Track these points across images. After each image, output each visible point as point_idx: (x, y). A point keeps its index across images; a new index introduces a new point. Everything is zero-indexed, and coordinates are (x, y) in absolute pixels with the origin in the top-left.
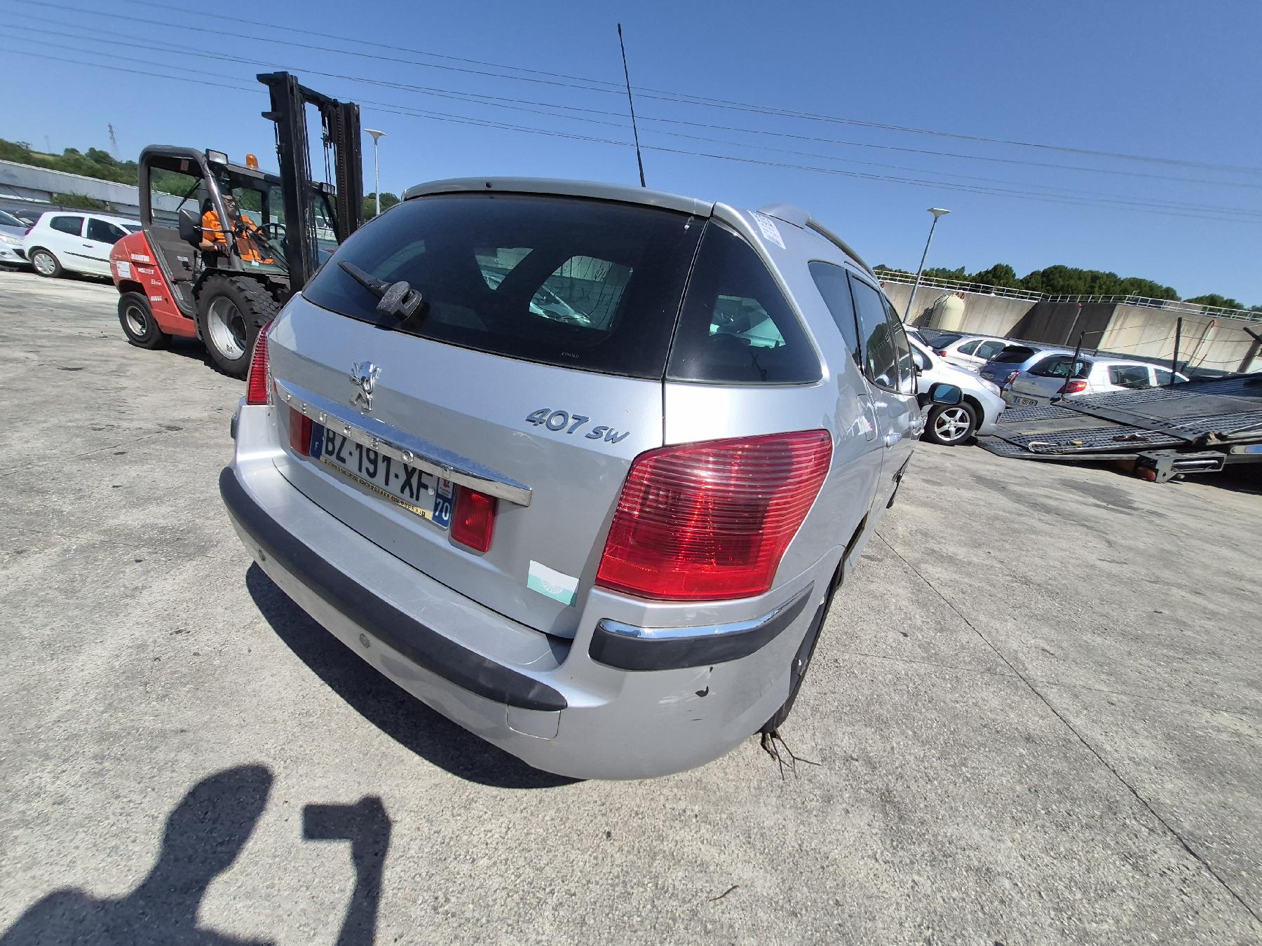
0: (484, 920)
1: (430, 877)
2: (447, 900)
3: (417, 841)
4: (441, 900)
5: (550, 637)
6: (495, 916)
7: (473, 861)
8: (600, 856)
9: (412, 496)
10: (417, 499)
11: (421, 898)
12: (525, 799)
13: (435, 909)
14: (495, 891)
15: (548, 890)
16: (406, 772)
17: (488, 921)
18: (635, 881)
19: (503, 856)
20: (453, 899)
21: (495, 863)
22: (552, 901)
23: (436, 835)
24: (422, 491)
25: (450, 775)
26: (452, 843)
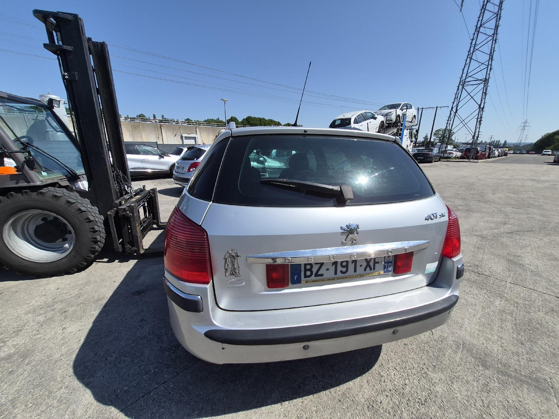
0: (430, 392)
1: (410, 400)
2: (420, 399)
3: (393, 399)
4: (419, 401)
5: (427, 286)
6: (428, 387)
7: (406, 384)
8: (413, 350)
9: (371, 269)
10: (374, 269)
11: (418, 407)
12: (384, 358)
13: (422, 404)
14: (419, 384)
15: (422, 369)
16: (356, 389)
17: (430, 390)
18: (423, 347)
19: (406, 375)
20: (420, 397)
21: (408, 379)
22: (426, 370)
23: (391, 391)
24: (376, 265)
25: (364, 375)
26: (397, 388)
